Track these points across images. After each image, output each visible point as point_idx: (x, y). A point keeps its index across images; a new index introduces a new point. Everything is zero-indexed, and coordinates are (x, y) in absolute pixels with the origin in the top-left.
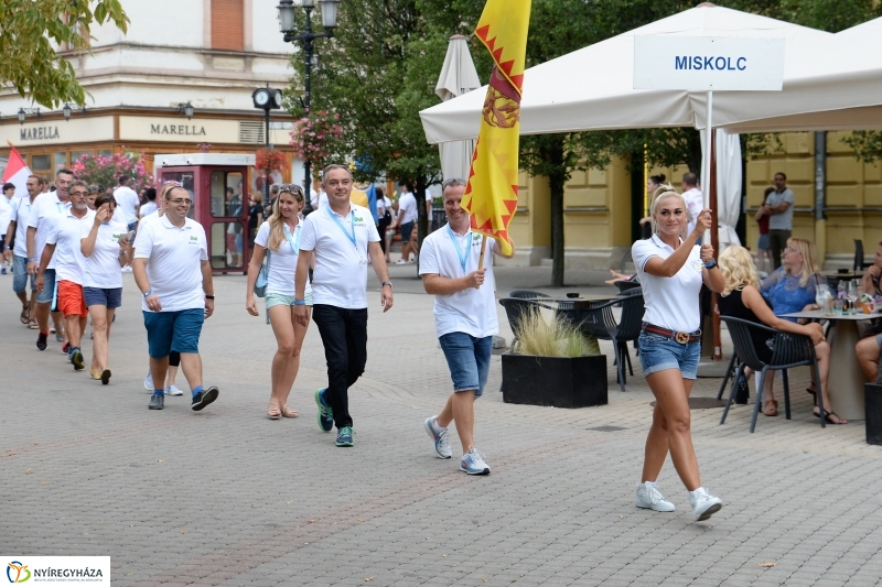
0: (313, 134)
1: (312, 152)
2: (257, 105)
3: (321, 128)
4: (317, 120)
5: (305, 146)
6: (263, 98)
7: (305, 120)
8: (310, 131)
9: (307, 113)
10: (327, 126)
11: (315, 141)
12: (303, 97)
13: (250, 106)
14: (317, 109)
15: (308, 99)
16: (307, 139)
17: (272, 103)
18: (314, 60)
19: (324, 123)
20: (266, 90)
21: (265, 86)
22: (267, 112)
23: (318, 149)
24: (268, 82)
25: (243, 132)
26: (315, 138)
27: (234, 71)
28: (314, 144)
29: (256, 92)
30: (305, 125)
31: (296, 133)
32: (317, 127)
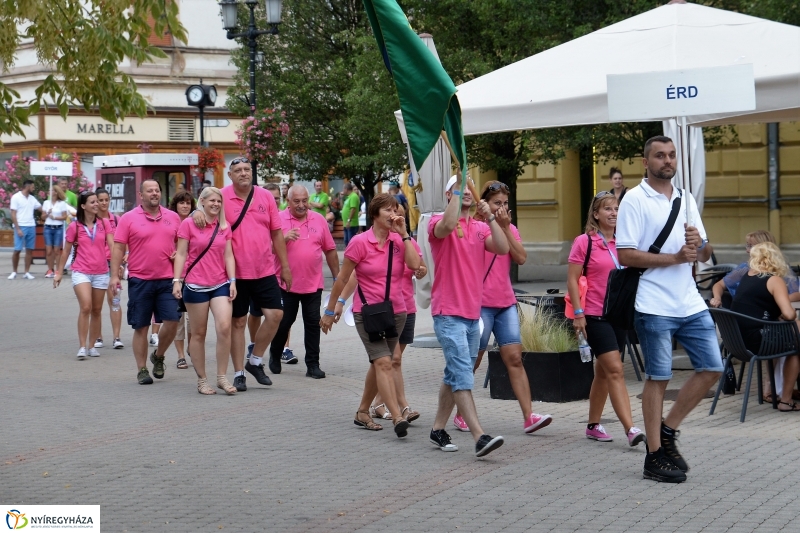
0: (259, 133)
1: (259, 150)
2: (190, 102)
3: (267, 126)
4: (264, 119)
5: (252, 145)
6: (196, 96)
7: (251, 118)
8: (257, 130)
9: (253, 111)
10: (274, 125)
11: (262, 140)
12: (248, 94)
13: (184, 104)
14: (263, 107)
15: (254, 96)
16: (253, 138)
17: (206, 100)
18: (259, 57)
19: (270, 121)
20: (200, 87)
21: (198, 83)
22: (203, 109)
23: (265, 148)
24: (201, 79)
25: (172, 130)
26: (262, 136)
27: (162, 67)
28: (261, 142)
29: (189, 89)
30: (252, 123)
31: (242, 131)
32: (263, 125)
